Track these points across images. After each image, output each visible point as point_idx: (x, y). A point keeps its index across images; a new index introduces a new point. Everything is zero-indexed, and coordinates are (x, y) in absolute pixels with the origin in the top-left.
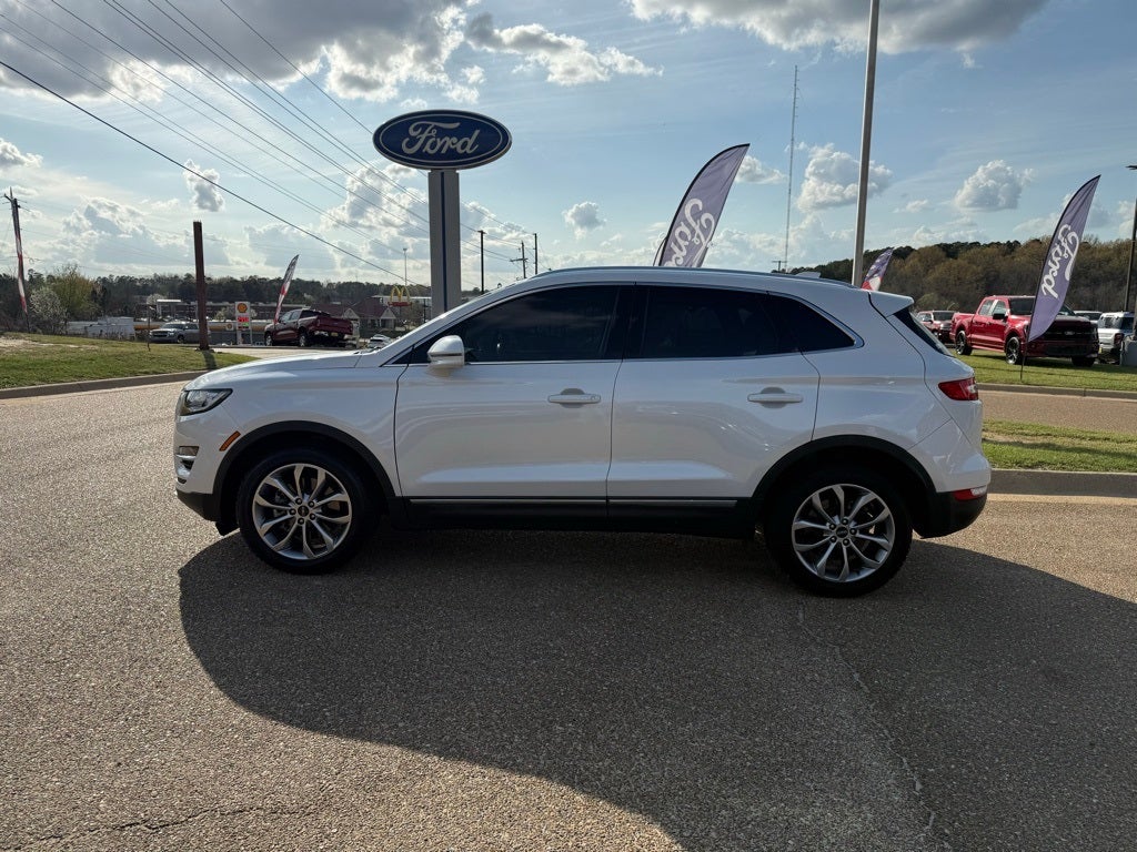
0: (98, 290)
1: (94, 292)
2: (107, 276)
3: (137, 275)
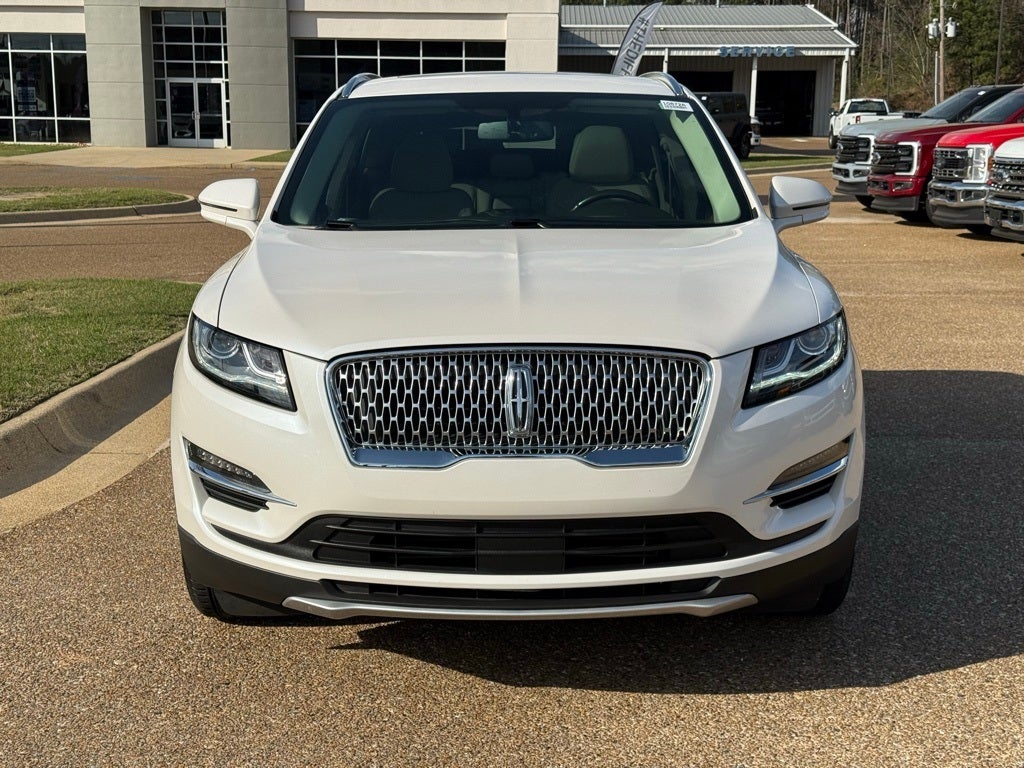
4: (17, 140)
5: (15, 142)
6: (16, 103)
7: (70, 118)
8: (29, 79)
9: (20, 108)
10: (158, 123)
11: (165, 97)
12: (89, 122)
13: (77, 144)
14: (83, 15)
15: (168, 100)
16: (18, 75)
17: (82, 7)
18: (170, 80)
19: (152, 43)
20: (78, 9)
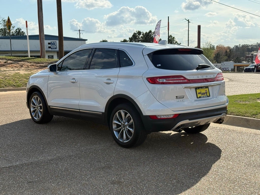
0: (228, 51)
1: (226, 52)
2: (238, 45)
3: (250, 44)
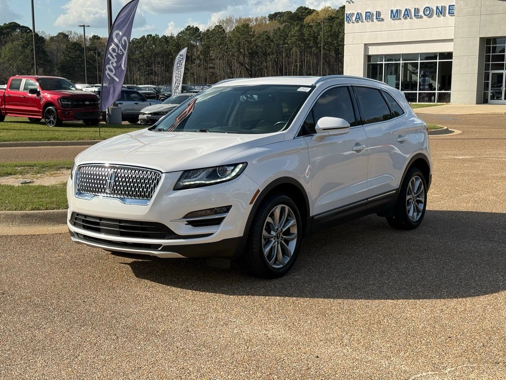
4: (419, 102)
5: (417, 103)
6: (420, 85)
7: (443, 91)
8: (427, 74)
9: (421, 87)
10: (484, 93)
11: (488, 80)
12: (450, 93)
13: (445, 103)
14: (453, 43)
15: (490, 81)
16: (422, 72)
17: (453, 39)
18: (491, 72)
19: (485, 54)
20: (451, 40)
